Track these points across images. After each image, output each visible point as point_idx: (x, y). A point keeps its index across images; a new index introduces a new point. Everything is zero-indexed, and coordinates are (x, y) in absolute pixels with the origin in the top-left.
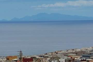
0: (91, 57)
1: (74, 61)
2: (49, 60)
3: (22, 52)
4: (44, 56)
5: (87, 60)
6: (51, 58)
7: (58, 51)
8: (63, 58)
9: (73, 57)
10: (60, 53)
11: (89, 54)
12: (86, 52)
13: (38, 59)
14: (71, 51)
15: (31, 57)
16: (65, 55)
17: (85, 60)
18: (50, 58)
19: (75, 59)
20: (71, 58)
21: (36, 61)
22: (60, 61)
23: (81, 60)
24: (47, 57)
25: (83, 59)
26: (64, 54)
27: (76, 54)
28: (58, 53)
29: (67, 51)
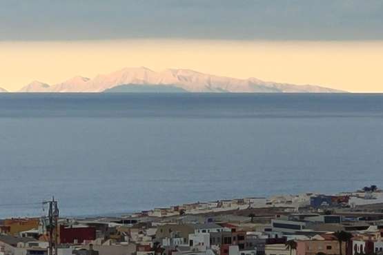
0: (304, 228)
1: (241, 242)
2: (153, 237)
3: (56, 207)
4: (134, 222)
5: (288, 239)
6: (161, 229)
7: (185, 206)
8: (204, 231)
9: (240, 227)
10: (193, 212)
11: (296, 220)
12: (286, 211)
13: (114, 231)
14: (234, 207)
15: (88, 224)
16: (210, 220)
17: (283, 241)
18: (156, 230)
19: (248, 233)
20: (234, 230)
21: (106, 238)
22: (191, 242)
23: (267, 237)
24: (148, 225)
25: (274, 237)
26: (206, 215)
27: (252, 216)
28: (186, 212)
29: (219, 206)
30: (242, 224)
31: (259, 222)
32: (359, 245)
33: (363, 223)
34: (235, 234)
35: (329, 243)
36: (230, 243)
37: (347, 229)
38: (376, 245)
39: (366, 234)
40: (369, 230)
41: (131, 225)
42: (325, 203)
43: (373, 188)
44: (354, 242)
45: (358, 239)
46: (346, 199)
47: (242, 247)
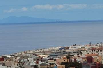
0: (58, 56)
1: (42, 60)
2: (19, 59)
4: (14, 56)
5: (54, 59)
6: (21, 57)
7: (27, 51)
8: (32, 57)
10: (29, 52)
11: (56, 54)
12: (53, 51)
13: (9, 58)
14: (40, 51)
15: (2, 57)
16: (33, 55)
17: (52, 59)
18: (19, 58)
19: (43, 58)
20: (40, 57)
21: (7, 60)
22: (29, 60)
23: (48, 58)
24: (17, 56)
25: (50, 58)
26: (32, 53)
27: (44, 53)
28: (27, 53)
29: (35, 51)
30: (42, 55)
31: (46, 55)
32: (72, 60)
33: (73, 54)
34: (40, 58)
35: (65, 59)
36: (39, 60)
37: (69, 55)
38: (77, 59)
39: (74, 57)
40: (74, 56)
41: (13, 57)
42: (63, 49)
43: (75, 45)
44: (71, 59)
45: (72, 58)
46: (68, 48)
47: (42, 61)
